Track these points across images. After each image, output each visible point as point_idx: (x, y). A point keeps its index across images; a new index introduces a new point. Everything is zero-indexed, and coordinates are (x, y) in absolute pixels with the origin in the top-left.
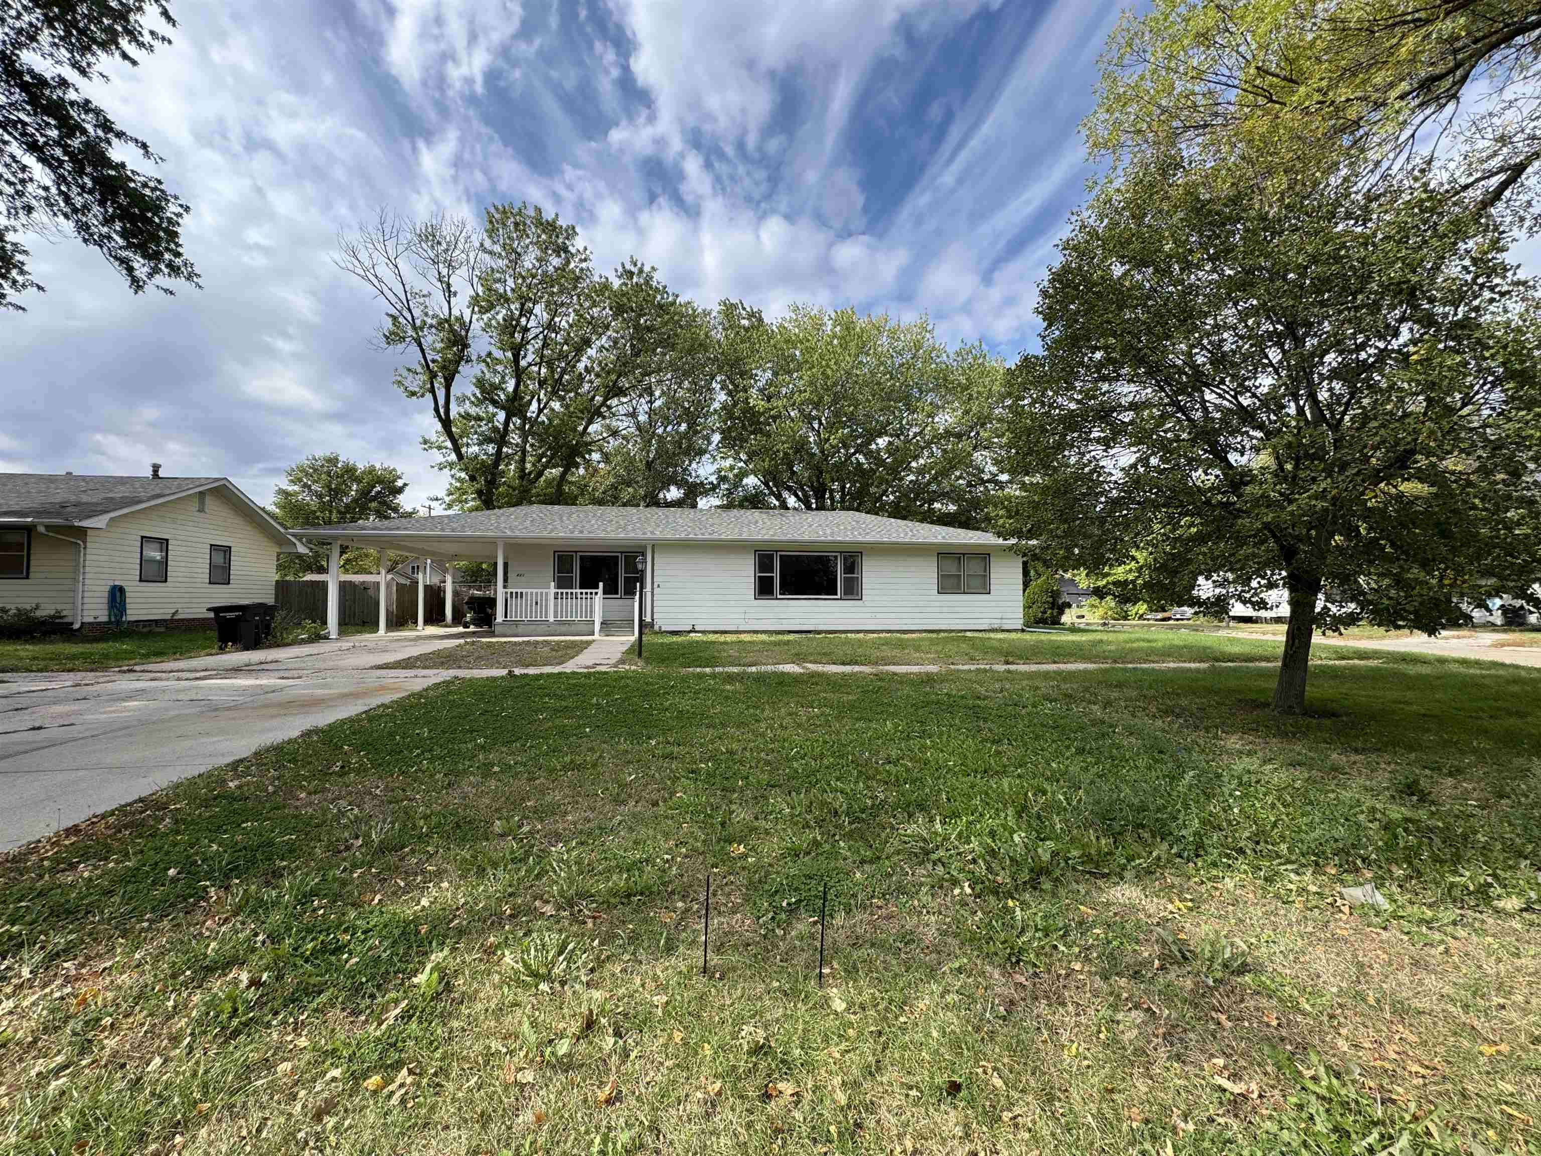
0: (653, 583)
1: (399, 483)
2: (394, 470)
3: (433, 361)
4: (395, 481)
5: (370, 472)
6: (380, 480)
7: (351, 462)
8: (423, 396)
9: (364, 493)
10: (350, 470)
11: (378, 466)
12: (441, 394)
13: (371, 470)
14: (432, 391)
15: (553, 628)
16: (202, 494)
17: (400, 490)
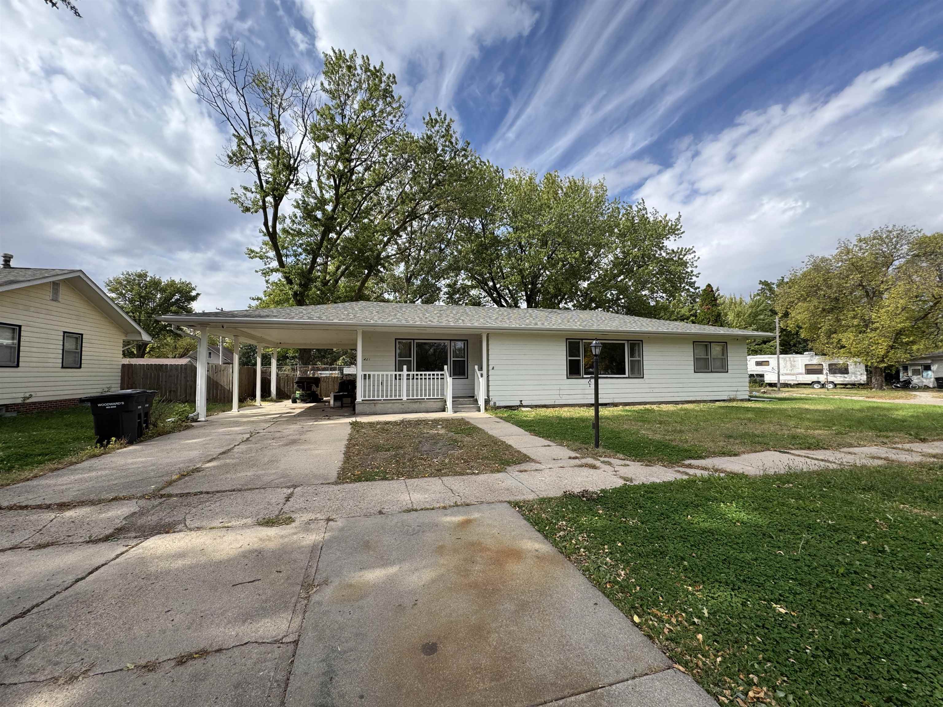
0: (488, 365)
1: (193, 293)
2: (190, 283)
3: (267, 182)
4: (190, 292)
5: (172, 286)
6: (179, 291)
7: (157, 277)
8: (256, 212)
9: (167, 300)
10: (156, 284)
11: (177, 281)
12: (270, 212)
13: (172, 284)
14: (264, 208)
15: (406, 405)
16: (56, 285)
17: (194, 298)
